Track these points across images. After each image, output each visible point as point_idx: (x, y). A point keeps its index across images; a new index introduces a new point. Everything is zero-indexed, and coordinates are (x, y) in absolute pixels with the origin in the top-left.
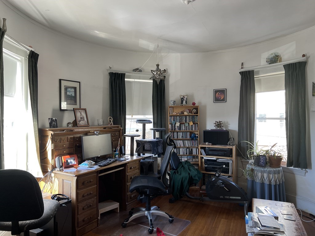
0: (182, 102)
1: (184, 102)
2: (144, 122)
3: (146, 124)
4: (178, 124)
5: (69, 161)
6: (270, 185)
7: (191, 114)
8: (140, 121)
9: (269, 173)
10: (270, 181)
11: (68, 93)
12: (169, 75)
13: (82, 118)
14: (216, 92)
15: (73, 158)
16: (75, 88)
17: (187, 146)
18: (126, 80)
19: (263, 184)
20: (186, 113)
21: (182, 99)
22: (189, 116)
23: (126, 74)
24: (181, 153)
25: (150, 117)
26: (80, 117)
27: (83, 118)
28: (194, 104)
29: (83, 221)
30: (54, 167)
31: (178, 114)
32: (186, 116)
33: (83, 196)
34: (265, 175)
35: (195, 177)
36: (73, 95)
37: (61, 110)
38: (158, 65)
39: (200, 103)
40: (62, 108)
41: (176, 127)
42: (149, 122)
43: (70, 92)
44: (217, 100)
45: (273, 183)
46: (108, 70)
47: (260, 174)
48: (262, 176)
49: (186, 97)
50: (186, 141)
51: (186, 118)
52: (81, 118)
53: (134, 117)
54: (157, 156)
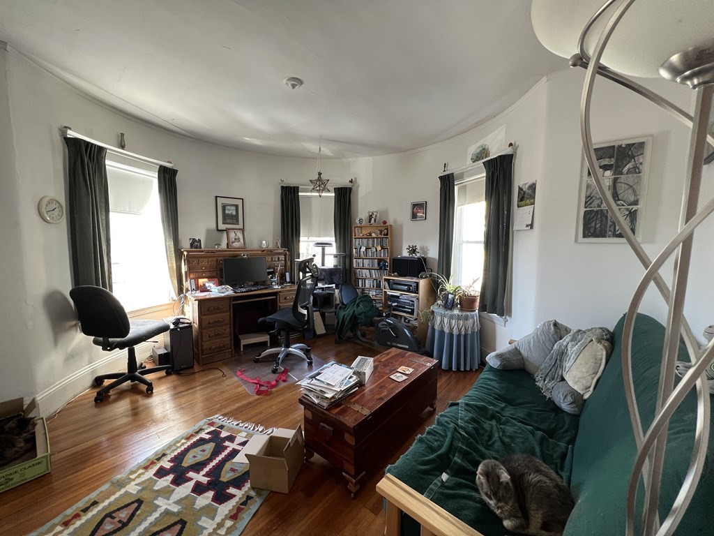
0: (370, 221)
1: (373, 220)
2: (323, 245)
3: (326, 248)
4: (363, 249)
5: (207, 285)
6: (451, 335)
7: (380, 236)
8: (318, 244)
9: (451, 317)
10: (451, 329)
11: (227, 212)
12: (358, 186)
13: (237, 240)
14: (415, 206)
15: (213, 282)
16: (237, 206)
17: (374, 277)
18: (300, 194)
19: (442, 332)
20: (374, 235)
21: (370, 217)
22: (377, 238)
23: (301, 187)
24: (367, 286)
25: (331, 239)
26: (234, 237)
27: (239, 239)
28: (385, 222)
29: (210, 349)
30: (187, 290)
31: (365, 236)
32: (374, 238)
33: (209, 323)
34: (446, 320)
35: (360, 314)
36: (234, 213)
37: (218, 230)
38: (320, 174)
39: (395, 221)
40: (219, 229)
41: (362, 253)
42: (329, 244)
43: (229, 210)
44: (414, 216)
45: (455, 332)
46: (280, 183)
47: (439, 319)
48: (442, 321)
49: (375, 213)
50: (373, 271)
51: (373, 241)
52: (235, 239)
53: (311, 239)
54: (334, 286)
